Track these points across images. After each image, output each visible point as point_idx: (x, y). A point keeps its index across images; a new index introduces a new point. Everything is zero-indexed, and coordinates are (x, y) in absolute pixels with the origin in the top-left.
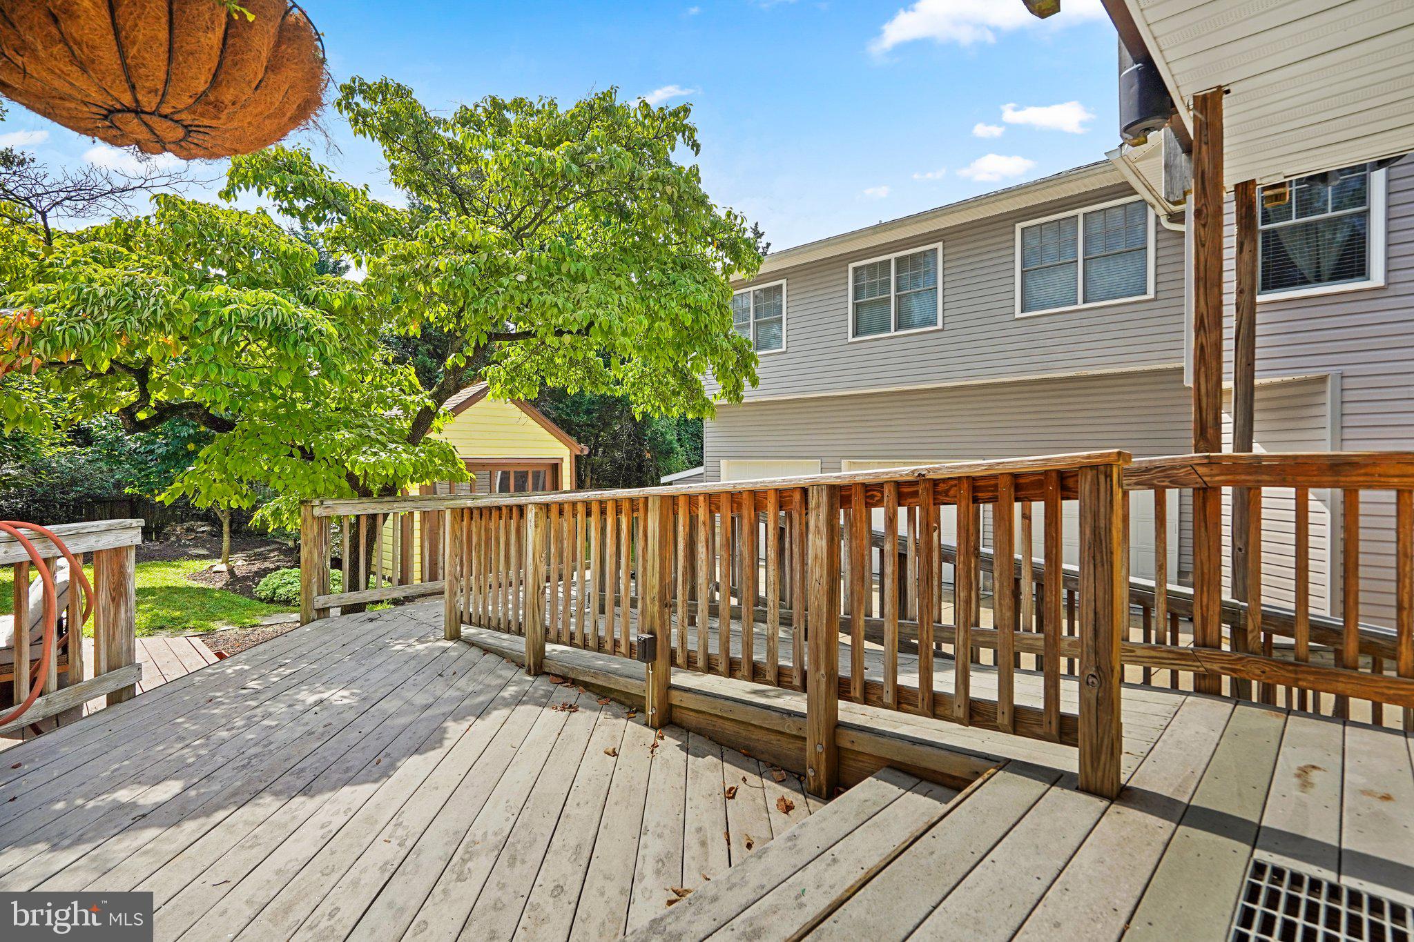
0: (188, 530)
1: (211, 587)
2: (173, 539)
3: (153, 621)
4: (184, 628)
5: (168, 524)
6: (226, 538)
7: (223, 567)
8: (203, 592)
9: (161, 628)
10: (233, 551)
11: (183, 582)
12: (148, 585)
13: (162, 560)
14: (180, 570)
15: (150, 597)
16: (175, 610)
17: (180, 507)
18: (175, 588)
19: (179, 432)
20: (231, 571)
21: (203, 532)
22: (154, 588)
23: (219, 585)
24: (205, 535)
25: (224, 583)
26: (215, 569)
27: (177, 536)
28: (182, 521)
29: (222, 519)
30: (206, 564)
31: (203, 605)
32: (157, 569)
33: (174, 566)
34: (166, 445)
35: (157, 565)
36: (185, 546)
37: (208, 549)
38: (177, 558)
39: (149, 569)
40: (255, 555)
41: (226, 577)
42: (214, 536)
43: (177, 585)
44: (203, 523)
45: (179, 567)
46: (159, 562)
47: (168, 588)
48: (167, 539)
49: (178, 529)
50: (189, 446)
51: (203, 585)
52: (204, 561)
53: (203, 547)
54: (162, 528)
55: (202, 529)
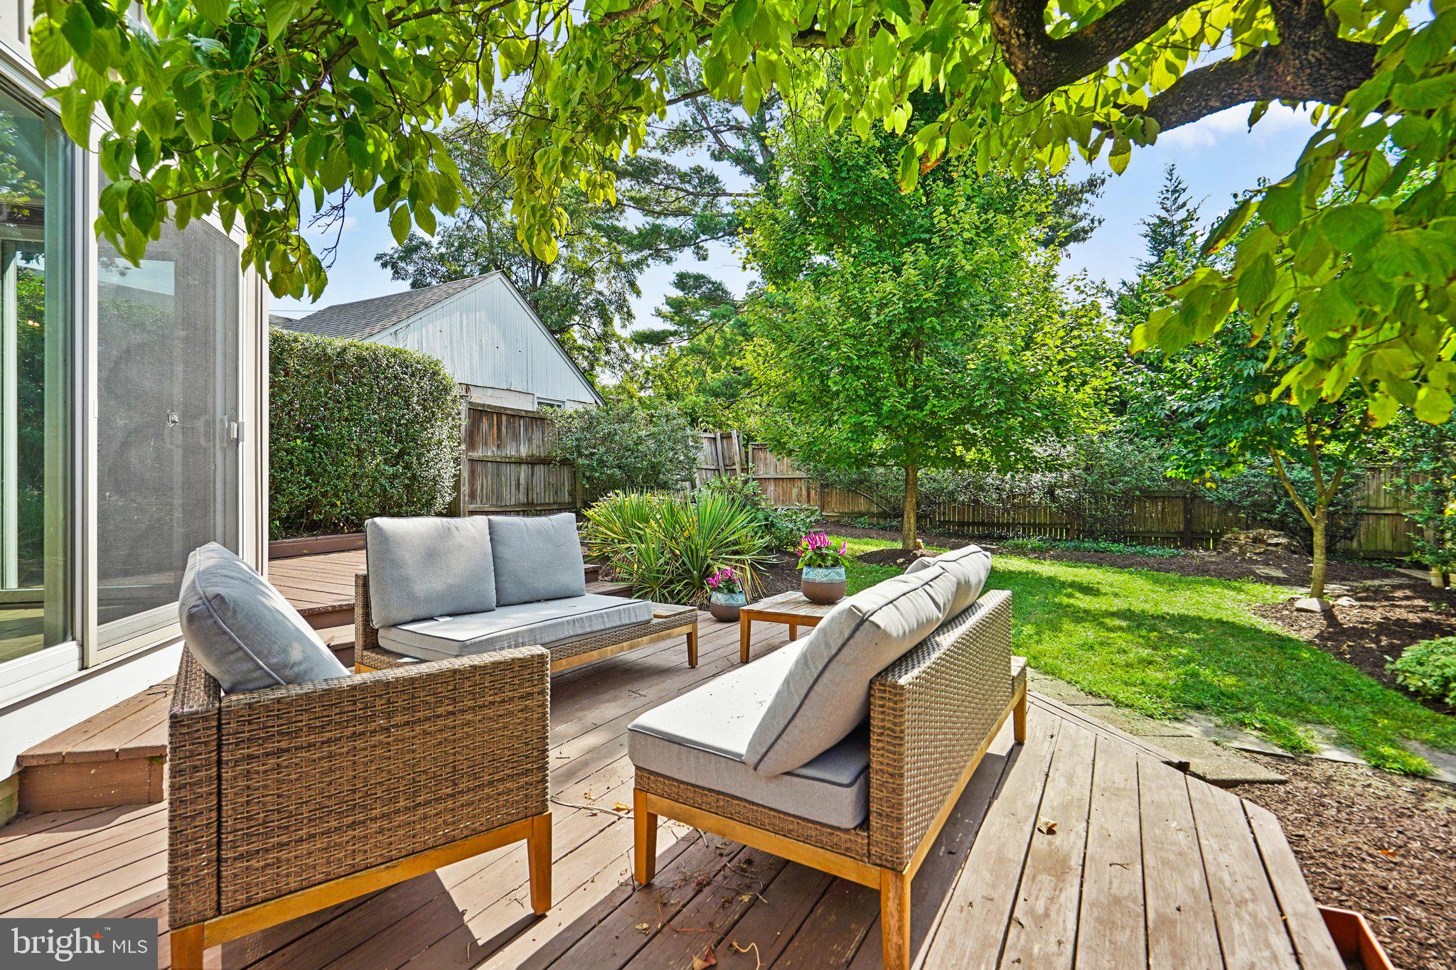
0: (1256, 540)
1: (1294, 635)
2: (1235, 550)
3: (1186, 687)
4: (1243, 724)
5: (1229, 529)
6: (1319, 554)
7: (1314, 604)
8: (1281, 643)
9: (1199, 708)
10: (1329, 577)
11: (1247, 618)
12: (1192, 613)
13: (1219, 576)
14: (1242, 596)
15: (1190, 635)
16: (1227, 672)
17: (1244, 508)
18: (1233, 626)
19: (1241, 370)
20: (1328, 613)
21: (1277, 545)
22: (1200, 618)
23: (1306, 635)
24: (1279, 549)
25: (1316, 632)
26: (1298, 604)
27: (1240, 547)
28: (1248, 528)
29: (1313, 524)
30: (1284, 594)
31: (1279, 674)
32: (1210, 589)
33: (1234, 589)
34: (1222, 397)
35: (1211, 584)
36: (1251, 561)
37: (1285, 570)
38: (1239, 576)
39: (1198, 587)
40: (1367, 589)
41: (1320, 623)
42: (1294, 552)
43: (1236, 620)
44: (1277, 533)
45: (1240, 590)
46: (1215, 579)
47: (1220, 622)
48: (1227, 550)
49: (1242, 537)
50: (1257, 398)
51: (1278, 628)
52: (1278, 588)
53: (1278, 566)
54: (1221, 535)
55: (1275, 541)
